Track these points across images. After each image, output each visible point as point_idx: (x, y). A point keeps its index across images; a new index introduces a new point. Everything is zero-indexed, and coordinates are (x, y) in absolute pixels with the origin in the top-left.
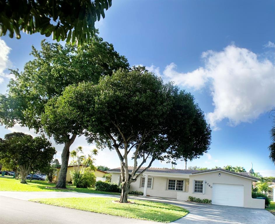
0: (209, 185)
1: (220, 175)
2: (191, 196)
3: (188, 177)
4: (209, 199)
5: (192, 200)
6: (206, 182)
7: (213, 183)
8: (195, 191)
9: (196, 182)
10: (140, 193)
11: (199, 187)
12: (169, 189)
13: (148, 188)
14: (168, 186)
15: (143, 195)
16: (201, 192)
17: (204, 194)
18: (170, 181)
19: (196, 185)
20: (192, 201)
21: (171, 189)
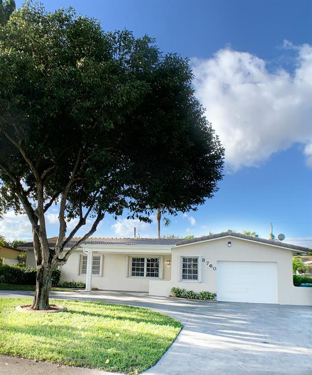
0: (209, 264)
1: (230, 245)
2: (176, 288)
3: (170, 252)
4: (212, 292)
5: (178, 294)
6: (203, 260)
7: (218, 261)
8: (184, 277)
9: (184, 260)
10: (79, 285)
11: (190, 269)
12: (133, 274)
13: (94, 275)
14: (130, 269)
15: (84, 288)
16: (196, 278)
17: (201, 283)
18: (134, 260)
19: (184, 266)
20: (178, 297)
21: (138, 275)
